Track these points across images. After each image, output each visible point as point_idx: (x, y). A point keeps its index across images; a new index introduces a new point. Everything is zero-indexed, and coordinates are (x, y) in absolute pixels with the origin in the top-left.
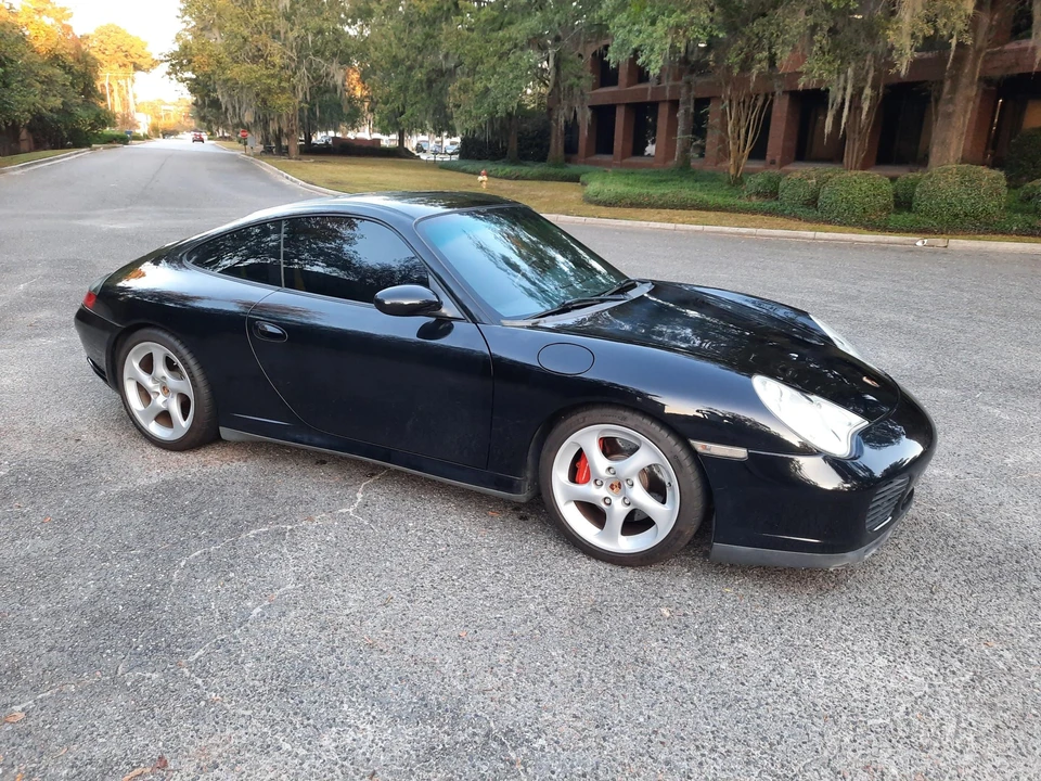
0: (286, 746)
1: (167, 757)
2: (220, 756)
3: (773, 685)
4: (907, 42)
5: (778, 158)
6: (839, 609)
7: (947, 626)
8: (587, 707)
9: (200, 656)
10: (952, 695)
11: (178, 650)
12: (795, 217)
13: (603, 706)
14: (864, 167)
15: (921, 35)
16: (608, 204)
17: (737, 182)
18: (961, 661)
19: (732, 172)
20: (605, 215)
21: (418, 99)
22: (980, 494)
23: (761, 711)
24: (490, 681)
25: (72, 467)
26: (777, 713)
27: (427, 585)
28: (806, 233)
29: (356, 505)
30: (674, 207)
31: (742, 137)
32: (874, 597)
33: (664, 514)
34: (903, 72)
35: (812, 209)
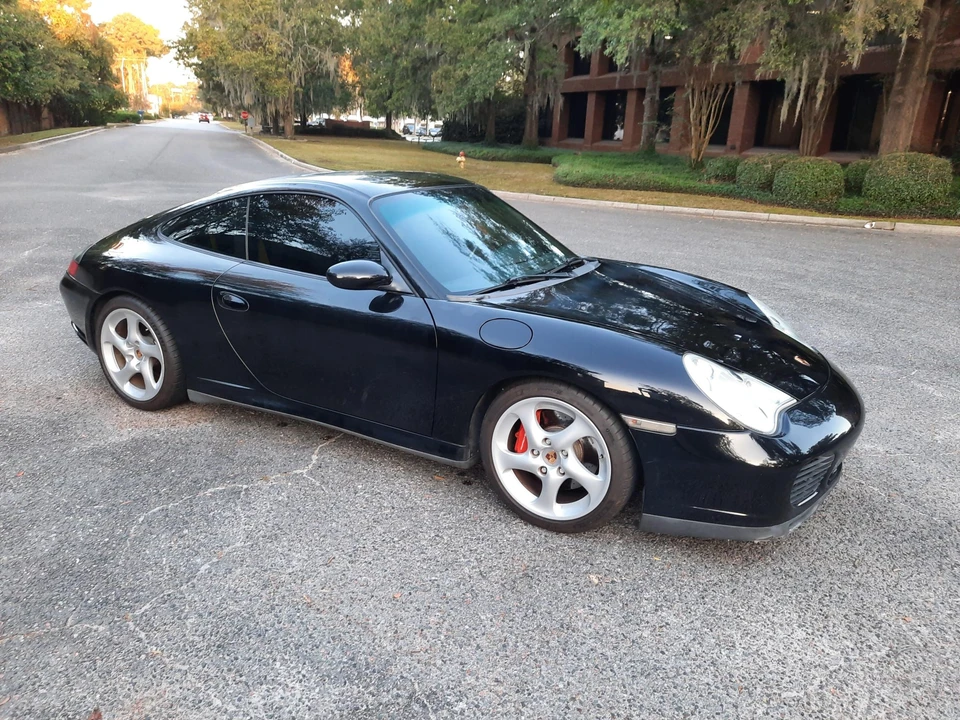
0: (217, 702)
1: (102, 709)
2: (153, 709)
3: (692, 655)
4: (859, 36)
5: (738, 144)
6: (763, 581)
7: (867, 599)
8: (509, 671)
9: (146, 611)
10: (867, 670)
11: (126, 603)
12: (751, 199)
13: (525, 671)
14: (819, 153)
15: (872, 29)
16: (576, 184)
17: (698, 166)
18: (878, 636)
19: (694, 156)
20: (572, 194)
21: (404, 84)
22: (909, 469)
23: (678, 681)
24: (419, 643)
25: (51, 423)
26: (694, 683)
27: (369, 545)
28: (761, 215)
29: (310, 466)
30: (637, 188)
31: (703, 124)
32: (797, 569)
33: (597, 484)
34: (855, 65)
35: (768, 192)
